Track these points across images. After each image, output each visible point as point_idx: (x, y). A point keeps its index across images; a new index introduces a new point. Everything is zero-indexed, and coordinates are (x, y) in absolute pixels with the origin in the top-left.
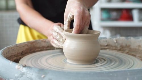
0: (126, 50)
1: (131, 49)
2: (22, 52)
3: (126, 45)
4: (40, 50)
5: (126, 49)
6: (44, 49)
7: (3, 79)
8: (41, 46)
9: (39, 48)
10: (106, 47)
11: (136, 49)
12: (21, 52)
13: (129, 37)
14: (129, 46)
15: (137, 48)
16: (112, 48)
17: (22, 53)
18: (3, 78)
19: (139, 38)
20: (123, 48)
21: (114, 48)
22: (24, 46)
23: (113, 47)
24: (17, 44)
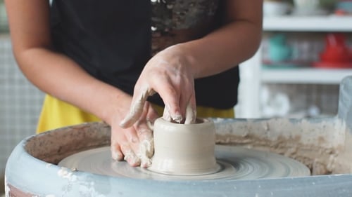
0: (290, 147)
1: (301, 145)
2: (61, 148)
3: (291, 137)
4: (97, 144)
5: (291, 145)
7: (33, 195)
9: (95, 140)
10: (245, 141)
11: (312, 146)
12: (57, 147)
15: (316, 143)
16: (257, 142)
17: (59, 151)
18: (32, 193)
19: (320, 121)
20: (282, 142)
21: (263, 143)
22: (65, 136)
23: (260, 140)
24: (49, 132)
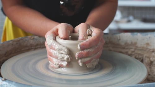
1: (137, 47)
2: (6, 52)
3: (132, 43)
4: (27, 48)
6: (33, 47)
8: (29, 45)
9: (26, 46)
11: (143, 47)
13: (136, 33)
14: (135, 44)
15: (145, 46)
19: (147, 35)
20: (127, 46)
